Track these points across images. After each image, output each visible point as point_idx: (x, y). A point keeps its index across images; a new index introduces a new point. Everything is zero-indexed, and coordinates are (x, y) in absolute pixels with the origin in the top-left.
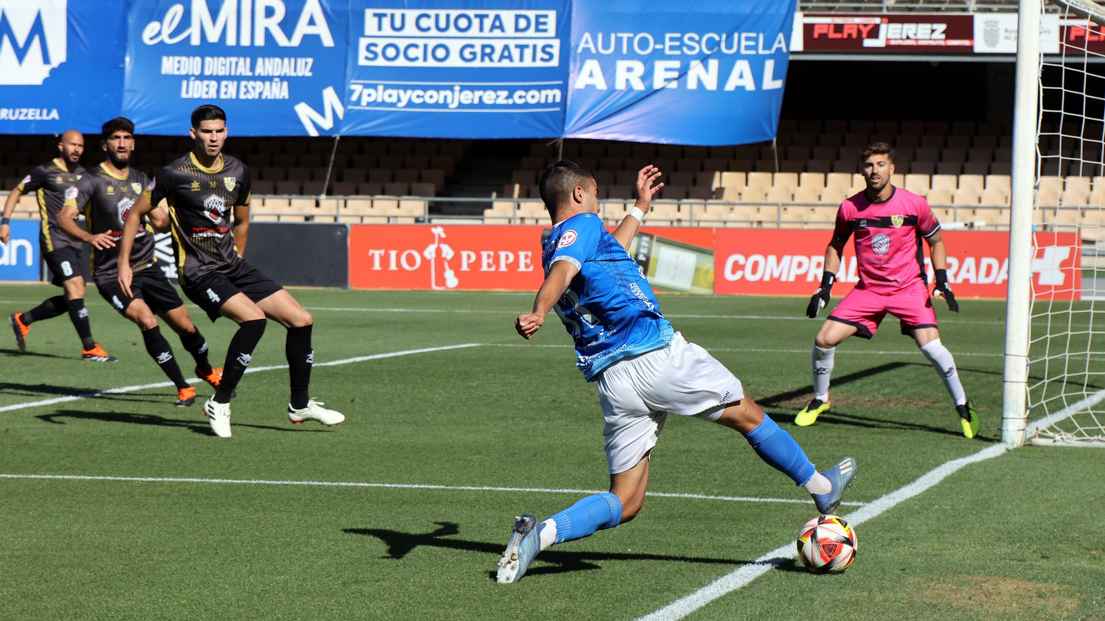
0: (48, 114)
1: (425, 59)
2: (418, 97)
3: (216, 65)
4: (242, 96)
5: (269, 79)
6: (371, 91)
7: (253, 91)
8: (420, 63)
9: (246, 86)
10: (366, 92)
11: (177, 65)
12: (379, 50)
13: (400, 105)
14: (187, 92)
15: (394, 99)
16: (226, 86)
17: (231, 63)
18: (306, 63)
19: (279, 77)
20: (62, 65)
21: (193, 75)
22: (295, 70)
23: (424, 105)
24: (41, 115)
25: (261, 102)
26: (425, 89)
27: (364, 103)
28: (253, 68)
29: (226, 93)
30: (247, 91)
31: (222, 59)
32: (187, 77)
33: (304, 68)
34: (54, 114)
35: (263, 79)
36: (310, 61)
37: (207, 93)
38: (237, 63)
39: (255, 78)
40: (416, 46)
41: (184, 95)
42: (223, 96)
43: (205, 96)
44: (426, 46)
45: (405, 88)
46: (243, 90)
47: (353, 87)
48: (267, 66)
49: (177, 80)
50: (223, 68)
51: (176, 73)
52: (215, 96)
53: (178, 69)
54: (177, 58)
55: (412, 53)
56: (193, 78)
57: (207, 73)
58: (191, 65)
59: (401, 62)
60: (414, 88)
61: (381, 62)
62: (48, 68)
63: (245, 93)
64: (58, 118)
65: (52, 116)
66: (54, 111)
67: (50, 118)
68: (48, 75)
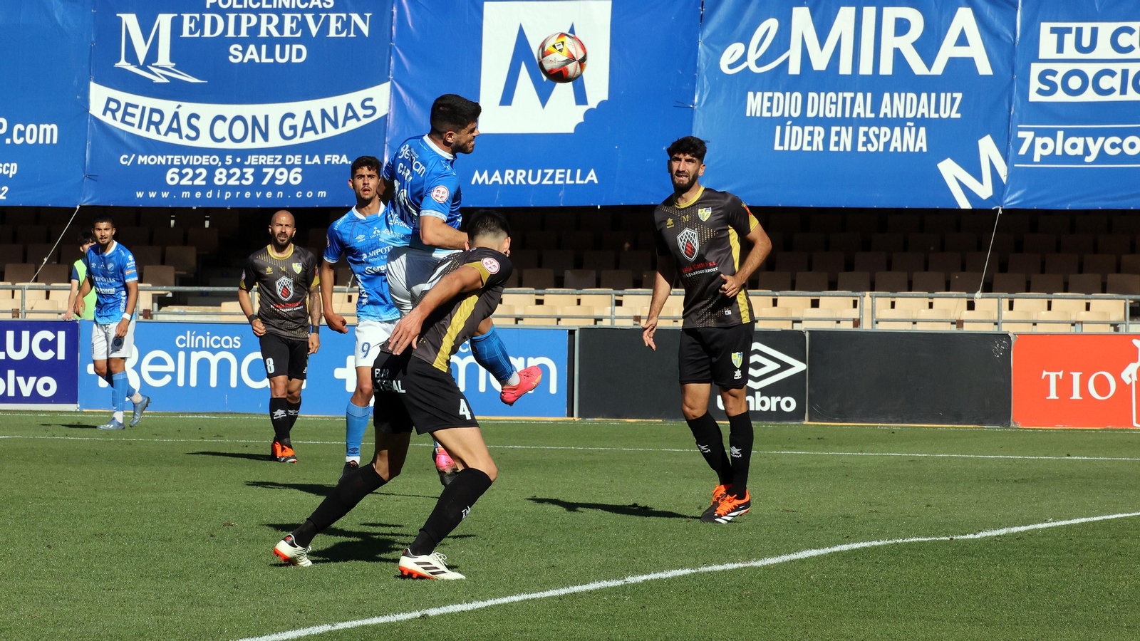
0: (583, 178)
1: (1123, 91)
2: (1113, 146)
3: (823, 104)
4: (861, 148)
5: (900, 122)
6: (1048, 140)
7: (879, 140)
8: (1115, 97)
9: (866, 134)
10: (1039, 141)
11: (766, 104)
12: (1058, 80)
13: (1088, 159)
14: (782, 143)
15: (1079, 151)
16: (838, 134)
17: (844, 99)
18: (953, 100)
19: (914, 119)
20: (602, 104)
21: (790, 117)
22: (937, 110)
23: (1123, 157)
24: (573, 177)
25: (887, 155)
26: (1123, 134)
27: (1037, 158)
28: (876, 107)
29: (837, 144)
30: (869, 141)
31: (832, 94)
32: (782, 121)
33: (950, 107)
34: (592, 176)
35: (893, 123)
36: (959, 96)
37: (810, 143)
38: (853, 100)
39: (879, 122)
40: (1112, 73)
41: (777, 147)
42: (833, 148)
43: (806, 148)
44: (1125, 73)
45: (1095, 135)
46: (862, 139)
47: (1021, 134)
48: (895, 104)
49: (768, 125)
50: (833, 107)
51: (766, 114)
52: (821, 149)
53: (770, 109)
54: (767, 94)
55: (1105, 82)
56: (789, 123)
57: (810, 114)
58: (789, 104)
59: (1090, 96)
60: (1107, 133)
61: (1060, 96)
62: (584, 109)
63: (865, 144)
64: (596, 182)
65: (589, 178)
66: (592, 172)
67: (586, 182)
68: (582, 120)
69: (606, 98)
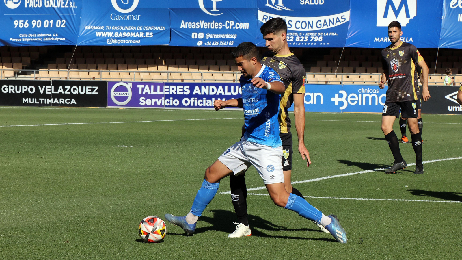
34: (411, 40)
62: (409, 19)
64: (412, 41)
65: (410, 40)
66: (411, 38)
67: (409, 41)
68: (408, 22)
69: (415, 16)
